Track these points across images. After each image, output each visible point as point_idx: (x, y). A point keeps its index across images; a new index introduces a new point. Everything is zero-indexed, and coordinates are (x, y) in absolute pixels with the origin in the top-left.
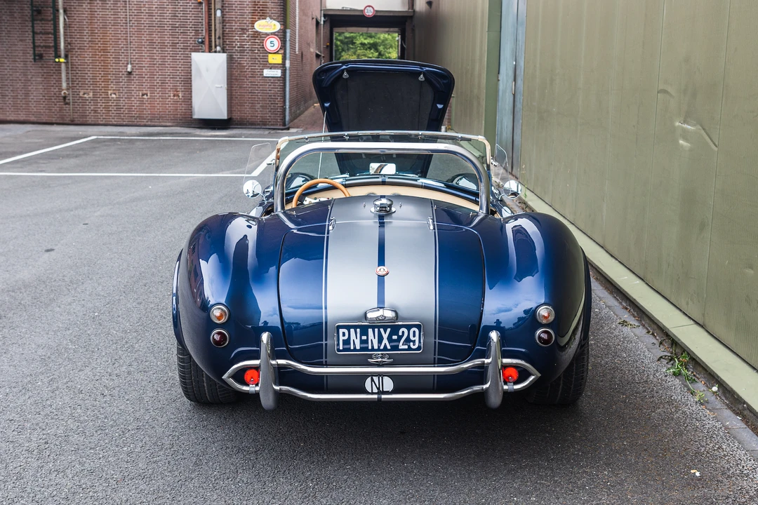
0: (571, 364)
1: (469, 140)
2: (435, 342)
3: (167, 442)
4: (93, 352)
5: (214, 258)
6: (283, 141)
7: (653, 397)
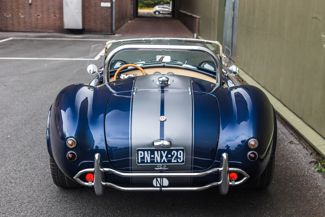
0: (265, 171)
1: (211, 43)
2: (192, 158)
3: (45, 209)
4: (6, 158)
5: (68, 110)
6: (109, 43)
7: (307, 184)
